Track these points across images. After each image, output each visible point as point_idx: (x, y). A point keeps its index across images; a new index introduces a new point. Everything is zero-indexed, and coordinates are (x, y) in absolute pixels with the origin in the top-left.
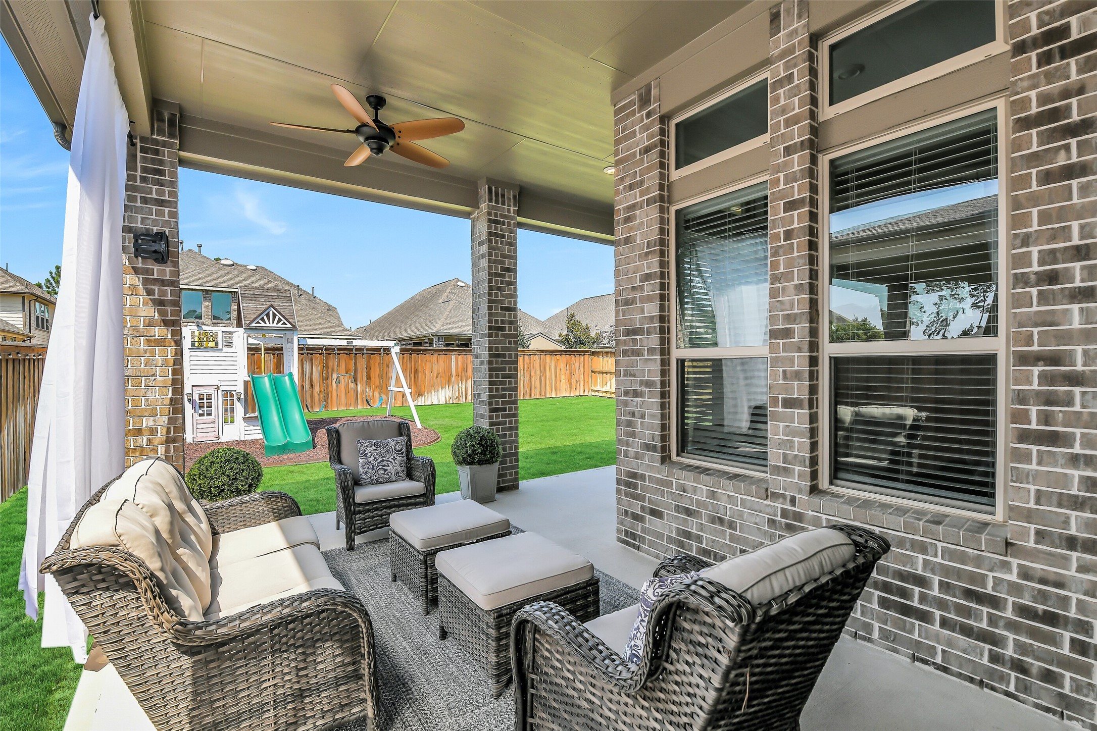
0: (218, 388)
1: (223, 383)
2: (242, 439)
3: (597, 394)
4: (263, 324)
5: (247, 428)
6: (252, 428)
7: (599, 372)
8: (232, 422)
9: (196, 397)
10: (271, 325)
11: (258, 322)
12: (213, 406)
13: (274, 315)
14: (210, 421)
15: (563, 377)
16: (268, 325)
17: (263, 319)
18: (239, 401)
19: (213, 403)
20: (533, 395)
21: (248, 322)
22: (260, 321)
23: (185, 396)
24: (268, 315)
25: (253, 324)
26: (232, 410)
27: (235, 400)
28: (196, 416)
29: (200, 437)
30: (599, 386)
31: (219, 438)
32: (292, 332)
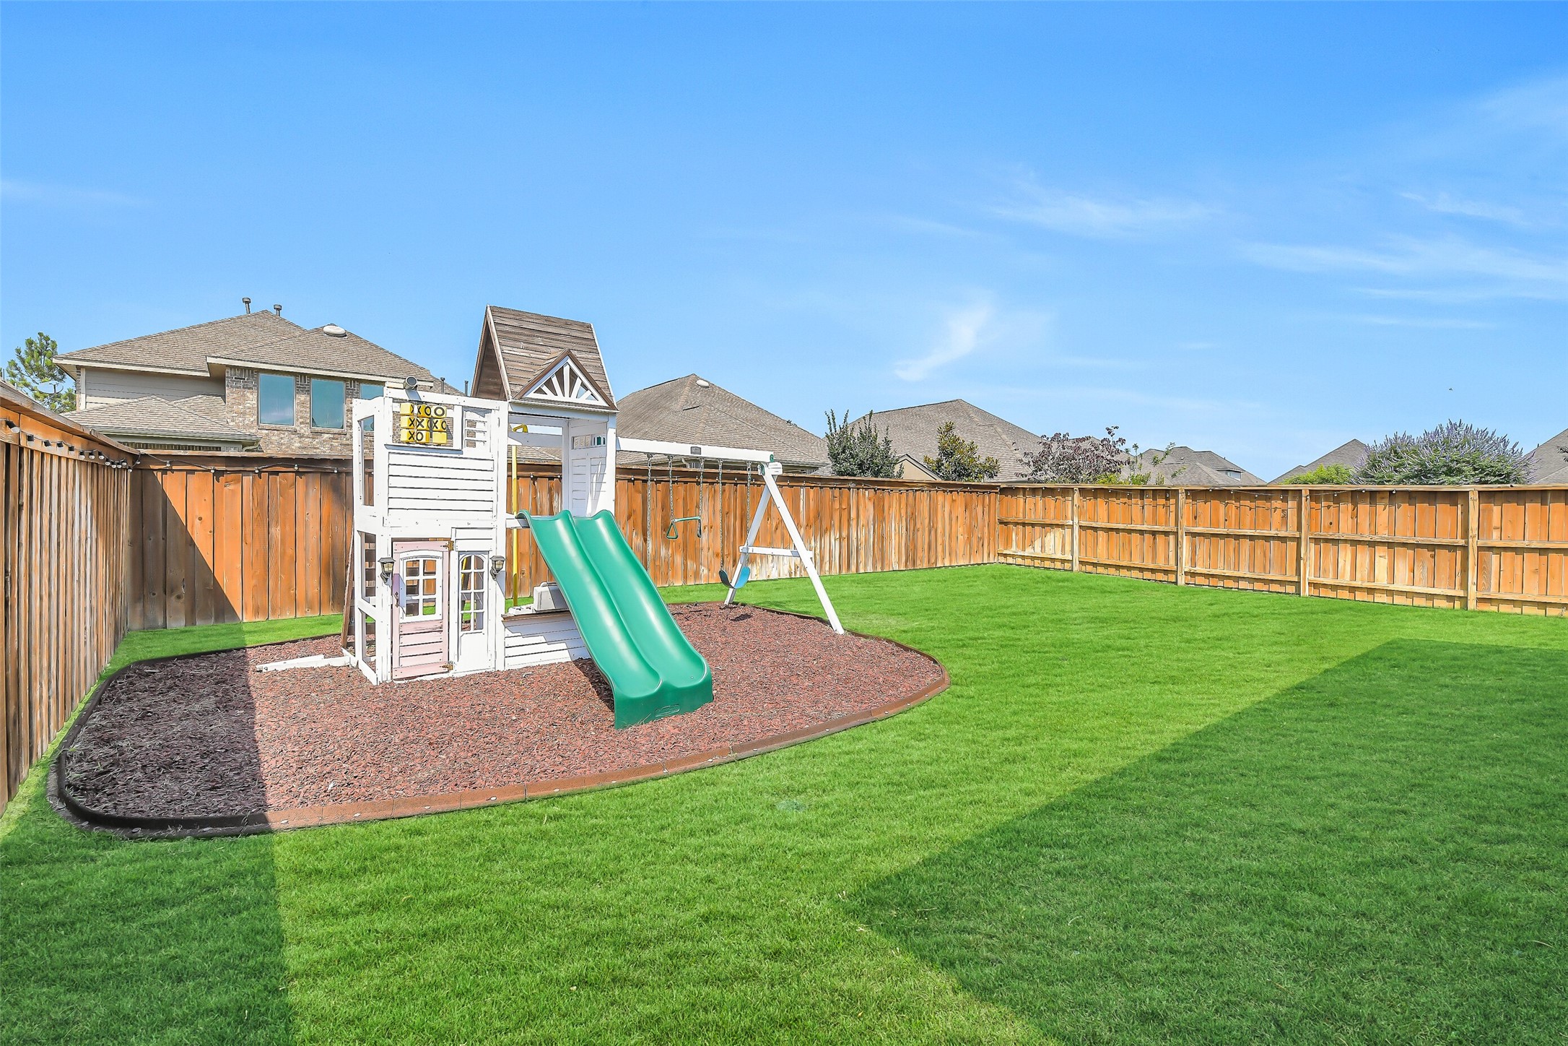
0: (450, 545)
1: (461, 534)
2: (500, 668)
3: (1010, 560)
4: (550, 396)
5: (510, 642)
6: (520, 641)
7: (1016, 524)
8: (479, 626)
9: (400, 569)
10: (567, 399)
11: (540, 391)
12: (439, 590)
13: (573, 376)
14: (431, 626)
15: (960, 530)
16: (560, 398)
17: (549, 384)
18: (494, 576)
19: (439, 583)
20: (918, 562)
21: (518, 389)
22: (545, 388)
23: (378, 566)
24: (560, 375)
25: (532, 395)
26: (479, 599)
27: (487, 577)
28: (400, 612)
29: (410, 667)
30: (1014, 548)
31: (449, 667)
32: (603, 419)
